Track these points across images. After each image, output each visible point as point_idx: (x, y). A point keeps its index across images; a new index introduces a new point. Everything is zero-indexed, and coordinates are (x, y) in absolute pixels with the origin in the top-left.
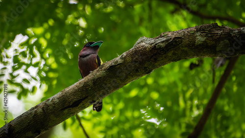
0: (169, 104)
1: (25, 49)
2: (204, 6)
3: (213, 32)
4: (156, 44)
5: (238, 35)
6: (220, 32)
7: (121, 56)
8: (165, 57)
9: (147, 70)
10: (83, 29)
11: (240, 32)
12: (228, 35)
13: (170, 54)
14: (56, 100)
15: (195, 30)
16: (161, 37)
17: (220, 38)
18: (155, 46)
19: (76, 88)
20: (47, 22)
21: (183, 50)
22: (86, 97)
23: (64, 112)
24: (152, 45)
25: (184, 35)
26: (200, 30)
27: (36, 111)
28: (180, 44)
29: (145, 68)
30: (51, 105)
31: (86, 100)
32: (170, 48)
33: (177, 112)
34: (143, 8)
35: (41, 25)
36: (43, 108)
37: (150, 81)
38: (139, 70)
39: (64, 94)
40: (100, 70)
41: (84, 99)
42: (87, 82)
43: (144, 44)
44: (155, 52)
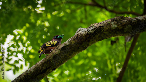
0: (102, 67)
1: (13, 43)
2: (117, 7)
3: (121, 21)
4: (88, 31)
5: (136, 21)
6: (125, 21)
7: (68, 40)
8: (94, 39)
9: (84, 47)
10: (47, 27)
11: (137, 19)
12: (130, 22)
13: (97, 36)
14: (32, 70)
15: (111, 21)
16: (91, 27)
17: (126, 24)
18: (88, 33)
19: (43, 62)
20: (25, 25)
21: (105, 33)
22: (50, 67)
23: (38, 77)
24: (86, 32)
25: (104, 25)
26: (113, 21)
27: (21, 78)
28: (102, 30)
29: (83, 46)
30: (29, 73)
31: (50, 68)
32: (97, 33)
33: (107, 71)
34: (82, 12)
35: (22, 28)
36: (25, 75)
37: (90, 55)
38: (80, 48)
39: (36, 66)
40: (57, 50)
41: (49, 68)
42: (50, 58)
43: (81, 32)
44: (88, 36)
